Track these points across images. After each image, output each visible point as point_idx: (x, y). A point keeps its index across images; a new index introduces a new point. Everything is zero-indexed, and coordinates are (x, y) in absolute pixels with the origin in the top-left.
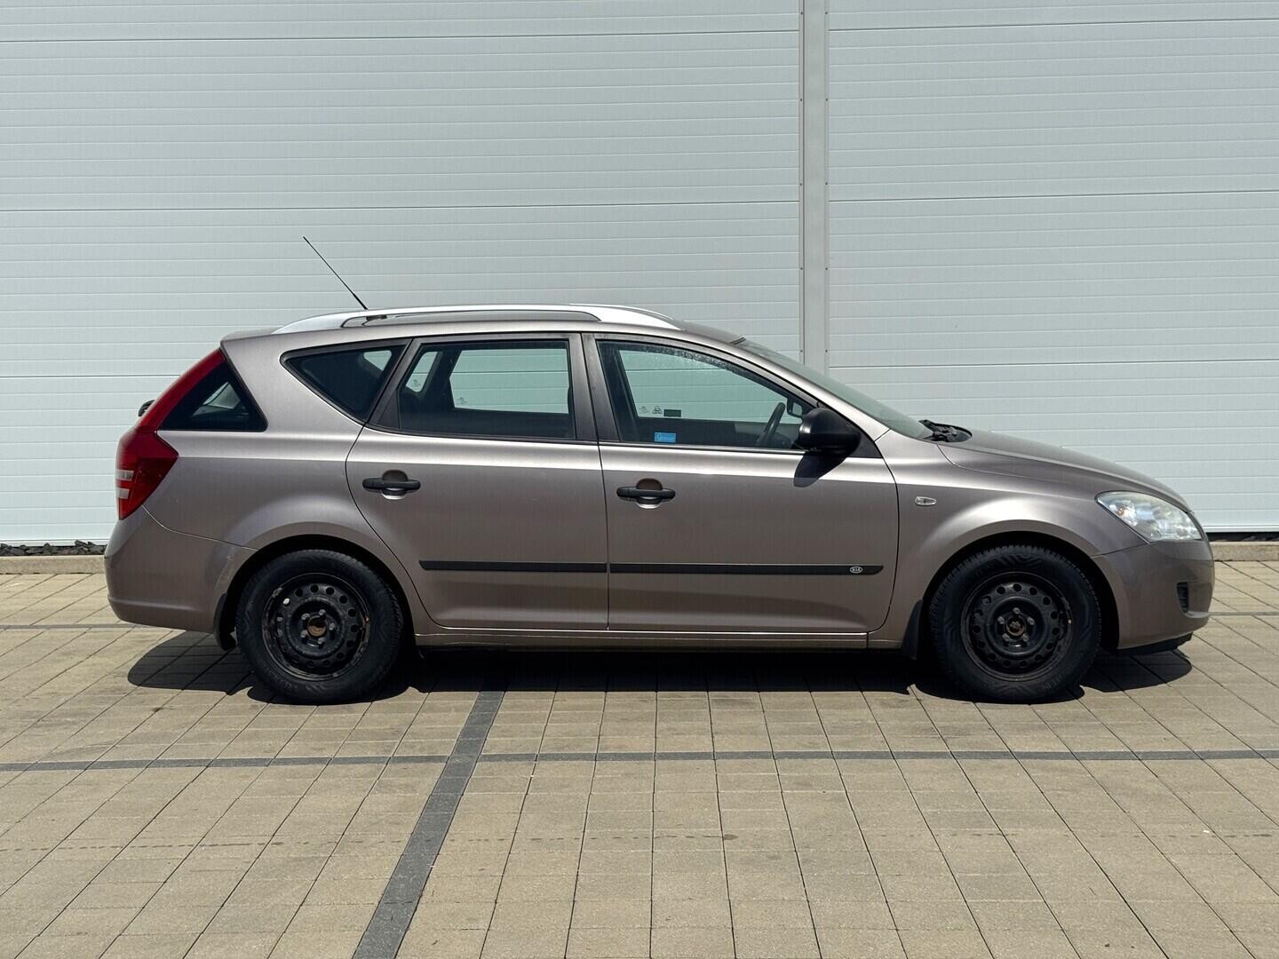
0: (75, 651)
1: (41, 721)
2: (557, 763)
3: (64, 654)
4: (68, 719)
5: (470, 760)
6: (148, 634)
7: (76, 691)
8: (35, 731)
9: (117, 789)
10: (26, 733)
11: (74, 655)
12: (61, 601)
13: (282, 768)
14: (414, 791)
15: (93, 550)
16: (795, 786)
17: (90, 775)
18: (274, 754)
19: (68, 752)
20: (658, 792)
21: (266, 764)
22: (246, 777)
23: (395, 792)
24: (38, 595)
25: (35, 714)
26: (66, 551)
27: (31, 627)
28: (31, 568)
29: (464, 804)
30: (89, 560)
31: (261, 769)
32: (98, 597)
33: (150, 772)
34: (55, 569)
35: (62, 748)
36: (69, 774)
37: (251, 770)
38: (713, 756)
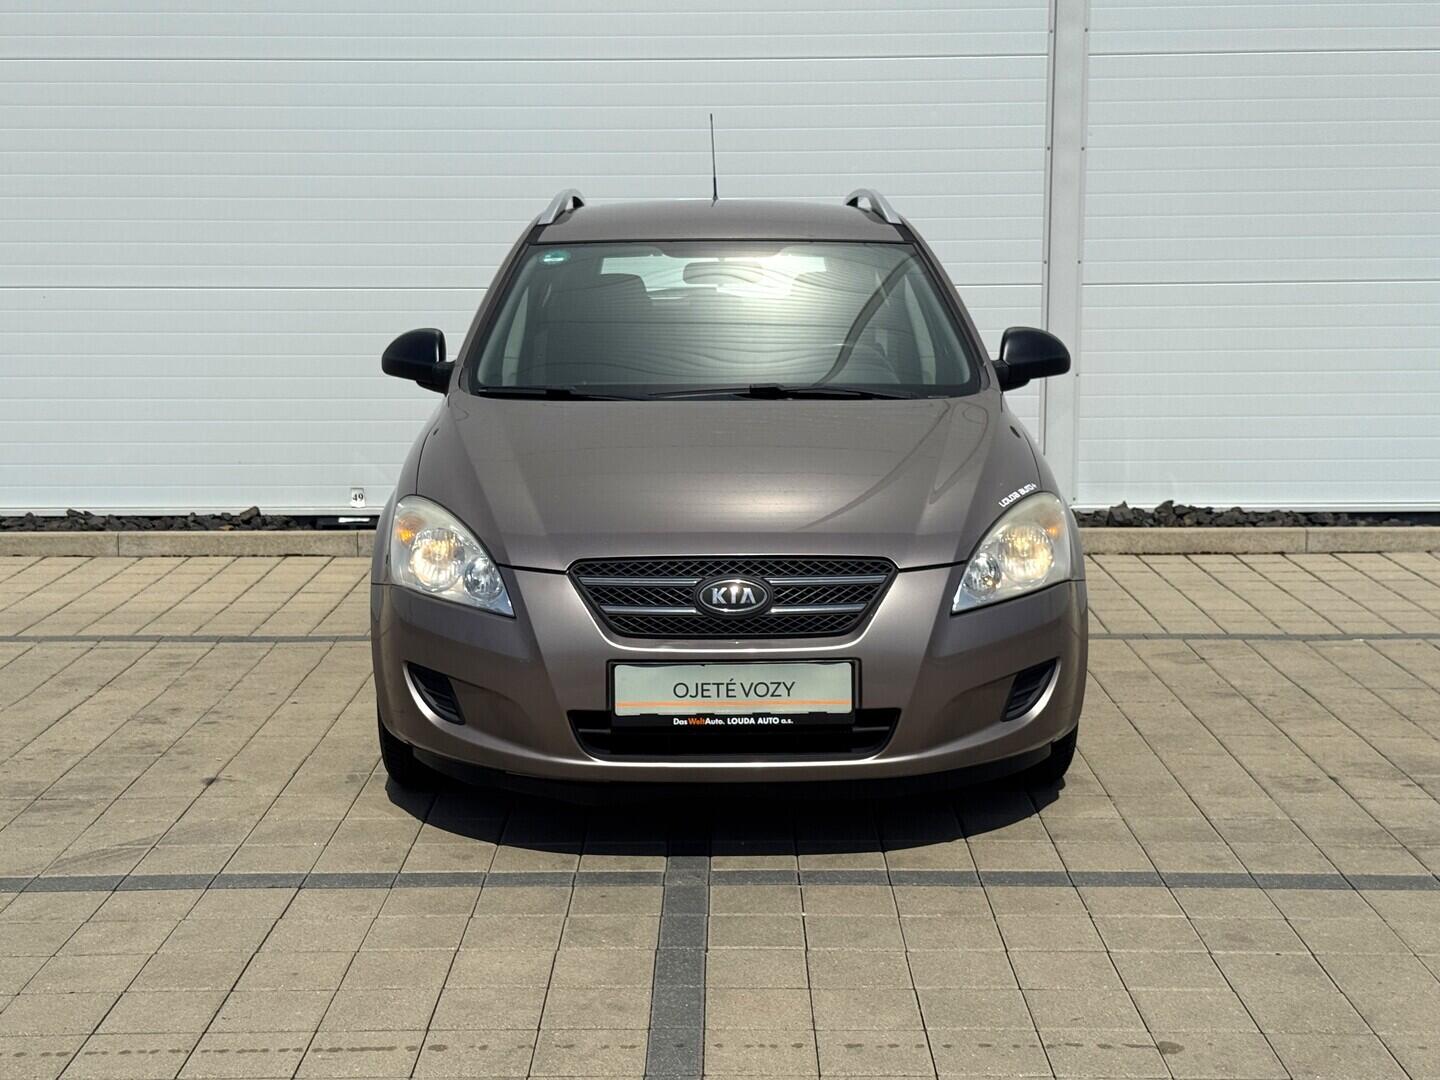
0: (79, 679)
1: (39, 800)
2: (834, 890)
3: (65, 683)
4: (80, 797)
5: (698, 881)
6: (180, 652)
7: (87, 748)
8: (35, 818)
9: (167, 930)
10: (20, 821)
11: (80, 685)
12: (55, 598)
13: (416, 892)
14: (629, 941)
15: (93, 522)
16: (1226, 943)
17: (122, 901)
18: (397, 866)
19: (86, 857)
20: (1014, 950)
21: (389, 882)
22: (363, 909)
23: (600, 943)
24: (21, 588)
25: (30, 787)
26: (55, 524)
27: (15, 638)
28: (9, 549)
29: (716, 969)
30: (88, 537)
31: (381, 893)
32: (103, 592)
33: (216, 895)
34: (44, 549)
35: (79, 848)
36: (90, 899)
37: (369, 896)
38: (1069, 879)
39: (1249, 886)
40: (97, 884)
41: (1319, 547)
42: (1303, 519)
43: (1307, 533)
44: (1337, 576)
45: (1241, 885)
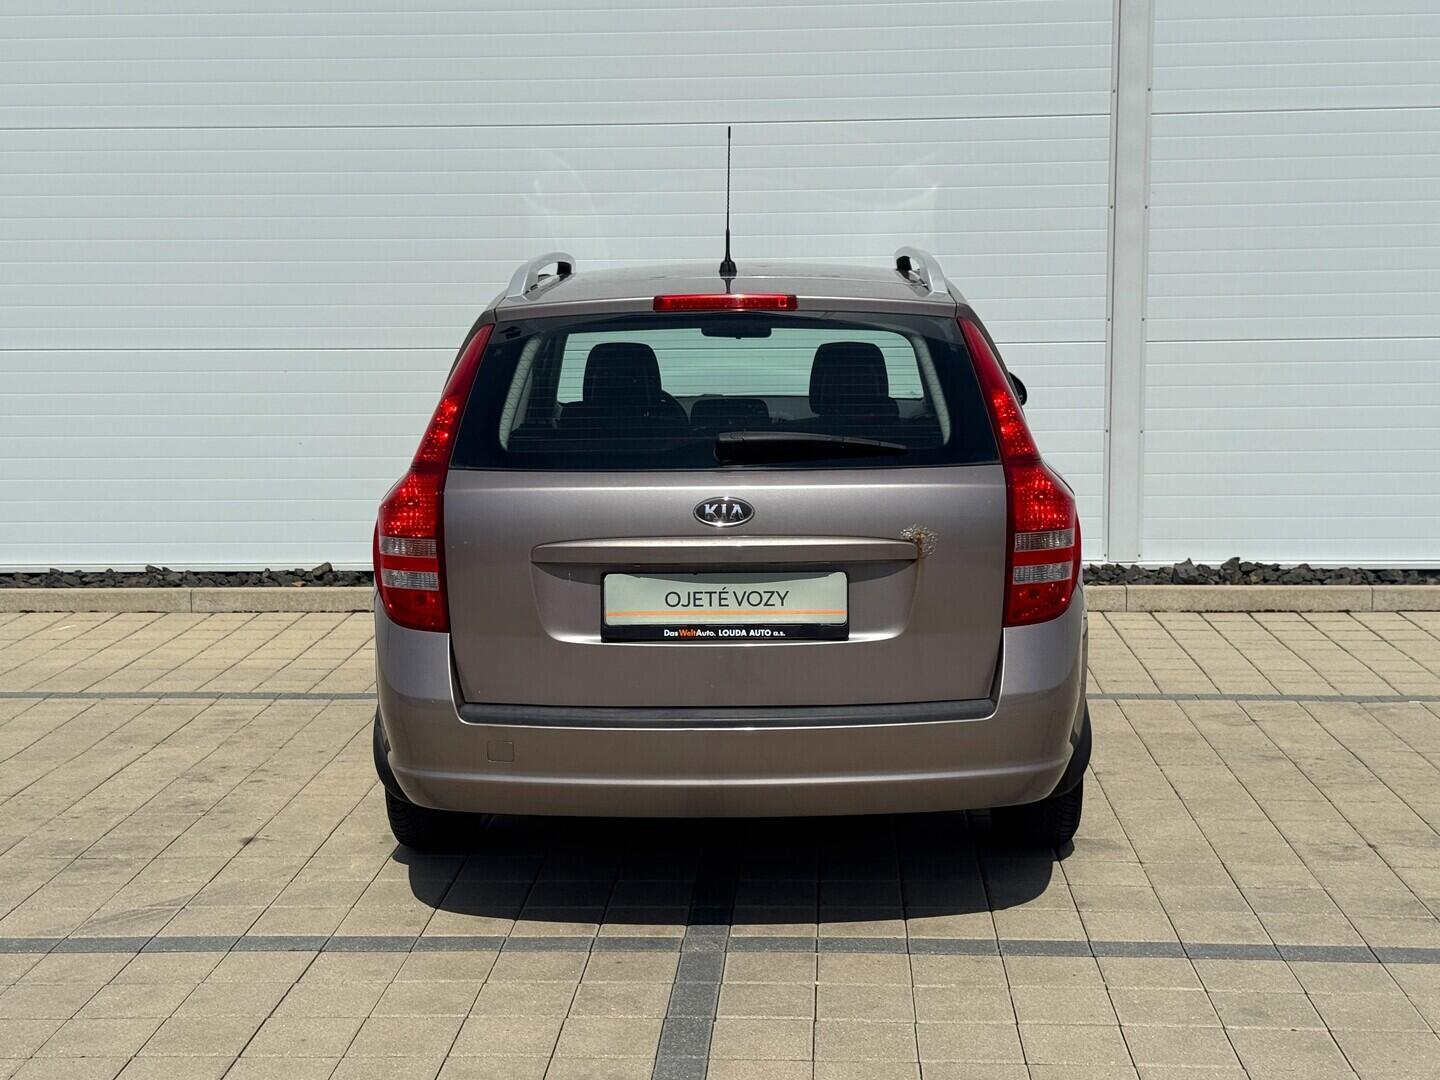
0: (136, 736)
1: (80, 858)
2: (850, 958)
3: (122, 741)
4: (119, 856)
5: (716, 947)
6: (238, 708)
7: (134, 806)
8: (72, 877)
9: (183, 994)
10: (57, 880)
11: (135, 743)
12: (123, 654)
13: (433, 956)
14: (639, 1009)
15: (169, 578)
16: (1241, 1017)
17: (146, 963)
18: (419, 929)
19: (115, 918)
20: (1024, 1023)
21: (409, 946)
22: (378, 973)
23: (609, 1011)
24: (93, 644)
25: (73, 846)
26: (134, 580)
27: (80, 695)
28: (86, 605)
29: (722, 1039)
30: (162, 594)
31: (399, 957)
32: (171, 648)
33: (239, 956)
34: (119, 605)
35: (109, 910)
36: (114, 960)
37: (387, 960)
38: (1090, 949)
39: (1272, 958)
40: (121, 946)
41: (1385, 605)
42: (1372, 577)
43: (1373, 591)
44: (1398, 635)
45: (1263, 957)
